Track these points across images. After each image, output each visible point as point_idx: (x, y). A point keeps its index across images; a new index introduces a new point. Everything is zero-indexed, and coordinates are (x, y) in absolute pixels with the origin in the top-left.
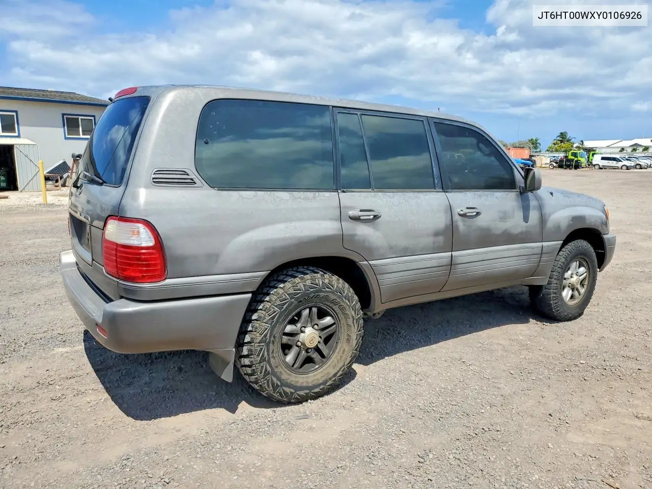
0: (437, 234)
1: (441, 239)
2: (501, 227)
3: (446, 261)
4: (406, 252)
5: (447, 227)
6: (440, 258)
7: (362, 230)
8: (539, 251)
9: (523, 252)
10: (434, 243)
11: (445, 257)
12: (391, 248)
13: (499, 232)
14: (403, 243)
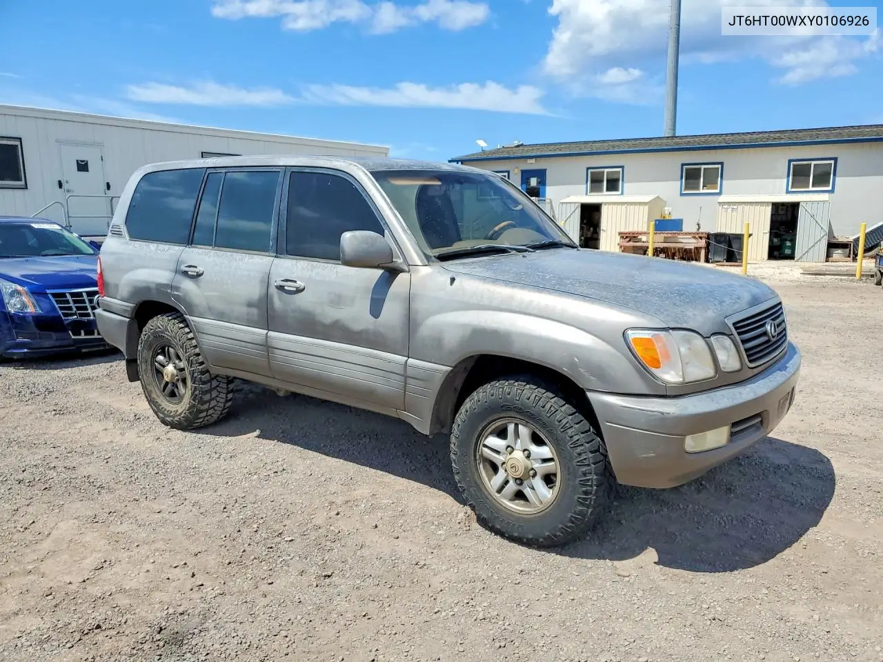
0: (250, 305)
1: (255, 311)
2: (330, 314)
3: (260, 339)
4: (221, 316)
5: (260, 300)
6: (254, 333)
7: (187, 285)
8: (400, 370)
9: (374, 363)
10: (248, 314)
11: (260, 334)
12: (210, 309)
13: (328, 321)
14: (220, 306)
